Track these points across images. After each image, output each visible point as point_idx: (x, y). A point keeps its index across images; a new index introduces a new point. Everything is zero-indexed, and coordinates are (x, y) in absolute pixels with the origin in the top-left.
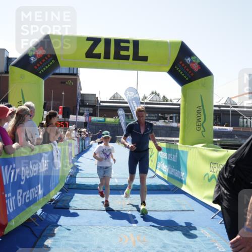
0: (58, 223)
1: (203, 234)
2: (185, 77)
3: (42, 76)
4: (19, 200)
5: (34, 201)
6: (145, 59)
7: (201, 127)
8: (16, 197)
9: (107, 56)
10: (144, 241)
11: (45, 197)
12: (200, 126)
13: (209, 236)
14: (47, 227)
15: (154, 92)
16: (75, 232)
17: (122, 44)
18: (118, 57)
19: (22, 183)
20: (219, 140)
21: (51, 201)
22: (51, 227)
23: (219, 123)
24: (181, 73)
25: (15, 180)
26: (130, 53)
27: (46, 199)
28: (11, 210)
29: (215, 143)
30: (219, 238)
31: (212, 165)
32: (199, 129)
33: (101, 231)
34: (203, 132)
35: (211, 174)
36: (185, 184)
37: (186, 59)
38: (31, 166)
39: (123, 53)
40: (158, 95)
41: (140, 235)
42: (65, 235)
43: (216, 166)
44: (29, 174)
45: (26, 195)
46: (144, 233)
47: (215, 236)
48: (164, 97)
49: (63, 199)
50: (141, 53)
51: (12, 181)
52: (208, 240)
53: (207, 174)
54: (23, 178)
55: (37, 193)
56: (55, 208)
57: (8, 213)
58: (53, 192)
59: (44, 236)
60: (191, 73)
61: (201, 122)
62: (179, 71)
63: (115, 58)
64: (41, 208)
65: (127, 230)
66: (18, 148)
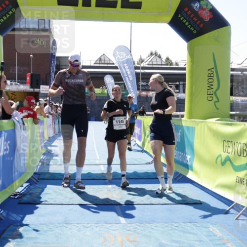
0: (24, 222)
1: (212, 232)
2: (192, 29)
7: (214, 96)
10: (135, 241)
12: (212, 95)
13: (220, 234)
14: (9, 226)
15: (154, 52)
16: (45, 232)
20: (238, 112)
21: (15, 195)
22: (14, 227)
23: (241, 93)
24: (187, 24)
29: (232, 117)
30: (234, 237)
31: (226, 144)
32: (211, 99)
33: (79, 230)
34: (216, 103)
35: (224, 155)
36: (192, 170)
37: (193, 5)
40: (160, 57)
41: (130, 234)
42: (32, 236)
43: (230, 144)
46: (135, 231)
47: (228, 235)
48: (168, 59)
49: (31, 192)
52: (219, 240)
53: (220, 155)
56: (20, 203)
58: (17, 183)
59: (4, 238)
60: (200, 24)
61: (214, 90)
62: (184, 21)
63: (97, 5)
65: (114, 228)
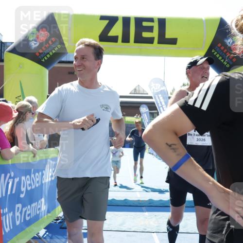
2: (225, 63)
3: (46, 64)
4: (18, 217)
5: (36, 218)
6: (173, 41)
8: (14, 213)
9: (126, 39)
11: (49, 215)
17: (145, 24)
18: (139, 39)
19: (22, 196)
21: (57, 220)
24: (220, 58)
25: (14, 192)
26: (155, 34)
27: (51, 217)
28: (7, 230)
37: (226, 40)
38: (32, 176)
39: (145, 35)
44: (30, 185)
45: (26, 211)
50: (169, 35)
51: (9, 193)
54: (23, 189)
55: (39, 209)
56: (61, 228)
57: (3, 233)
60: (233, 59)
62: (218, 56)
63: (136, 41)
64: (45, 228)
66: (16, 153)
